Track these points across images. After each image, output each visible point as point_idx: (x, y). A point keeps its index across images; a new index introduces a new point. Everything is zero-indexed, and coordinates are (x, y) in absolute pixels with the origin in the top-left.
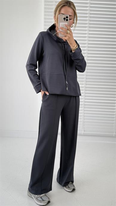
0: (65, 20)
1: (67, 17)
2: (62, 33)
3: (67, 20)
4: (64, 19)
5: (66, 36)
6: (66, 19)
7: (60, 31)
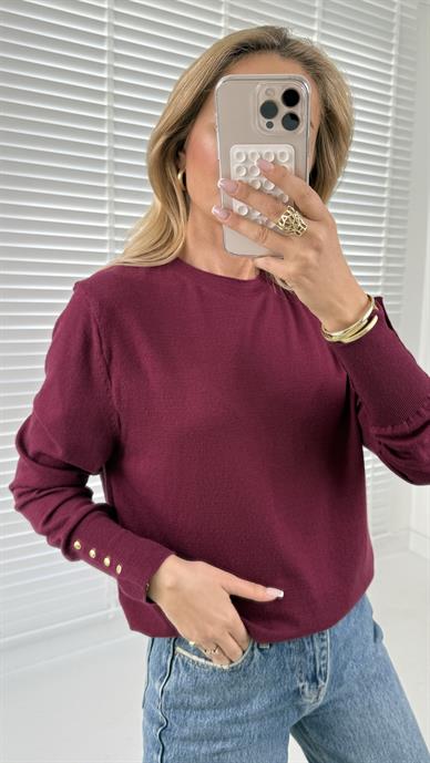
0: (277, 121)
1: (291, 97)
2: (244, 226)
3: (292, 121)
4: (268, 110)
5: (278, 256)
6: (284, 110)
7: (229, 210)
